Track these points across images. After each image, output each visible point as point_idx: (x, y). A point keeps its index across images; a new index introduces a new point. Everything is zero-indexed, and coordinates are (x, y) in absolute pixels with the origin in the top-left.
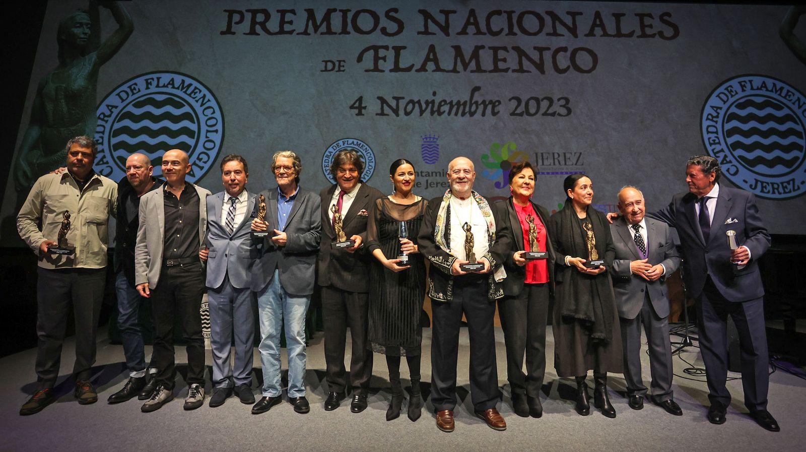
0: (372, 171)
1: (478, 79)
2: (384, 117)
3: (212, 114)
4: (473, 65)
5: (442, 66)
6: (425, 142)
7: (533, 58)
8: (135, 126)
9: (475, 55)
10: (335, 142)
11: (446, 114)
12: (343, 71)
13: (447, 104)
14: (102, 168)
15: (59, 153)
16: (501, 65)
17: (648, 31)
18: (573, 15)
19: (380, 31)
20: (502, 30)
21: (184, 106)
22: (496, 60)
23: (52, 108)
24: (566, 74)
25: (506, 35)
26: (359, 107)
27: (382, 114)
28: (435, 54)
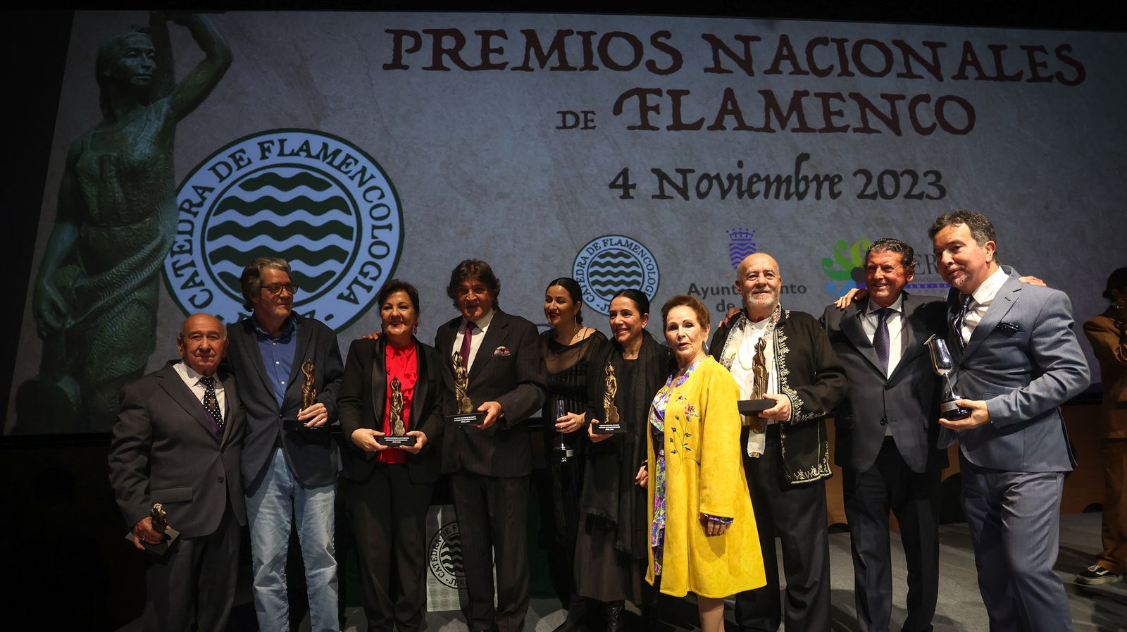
0: (655, 286)
1: (804, 142)
2: (665, 200)
3: (379, 198)
4: (794, 121)
5: (748, 121)
6: (733, 240)
7: (882, 111)
8: (247, 221)
9: (796, 104)
10: (591, 242)
11: (761, 196)
12: (593, 128)
13: (762, 181)
14: (193, 294)
15: (114, 270)
16: (837, 122)
17: (1042, 72)
18: (934, 46)
19: (645, 67)
20: (831, 67)
21: (331, 185)
22: (828, 114)
23: (94, 193)
24: (933, 135)
25: (839, 75)
26: (623, 184)
27: (662, 196)
28: (734, 103)
